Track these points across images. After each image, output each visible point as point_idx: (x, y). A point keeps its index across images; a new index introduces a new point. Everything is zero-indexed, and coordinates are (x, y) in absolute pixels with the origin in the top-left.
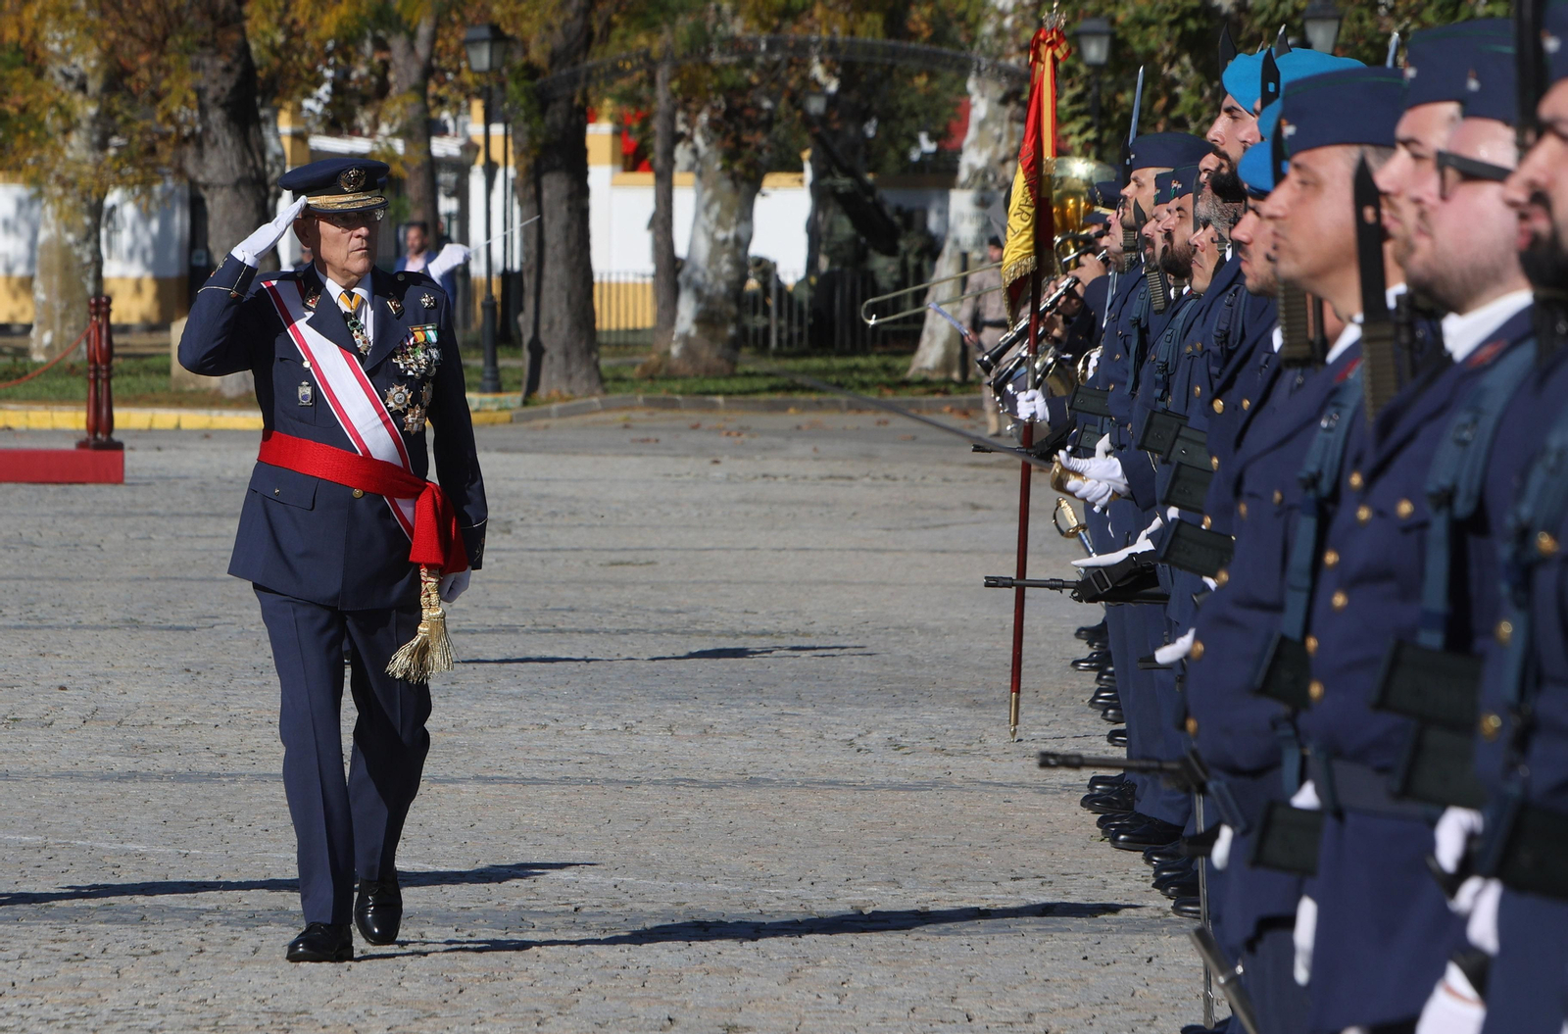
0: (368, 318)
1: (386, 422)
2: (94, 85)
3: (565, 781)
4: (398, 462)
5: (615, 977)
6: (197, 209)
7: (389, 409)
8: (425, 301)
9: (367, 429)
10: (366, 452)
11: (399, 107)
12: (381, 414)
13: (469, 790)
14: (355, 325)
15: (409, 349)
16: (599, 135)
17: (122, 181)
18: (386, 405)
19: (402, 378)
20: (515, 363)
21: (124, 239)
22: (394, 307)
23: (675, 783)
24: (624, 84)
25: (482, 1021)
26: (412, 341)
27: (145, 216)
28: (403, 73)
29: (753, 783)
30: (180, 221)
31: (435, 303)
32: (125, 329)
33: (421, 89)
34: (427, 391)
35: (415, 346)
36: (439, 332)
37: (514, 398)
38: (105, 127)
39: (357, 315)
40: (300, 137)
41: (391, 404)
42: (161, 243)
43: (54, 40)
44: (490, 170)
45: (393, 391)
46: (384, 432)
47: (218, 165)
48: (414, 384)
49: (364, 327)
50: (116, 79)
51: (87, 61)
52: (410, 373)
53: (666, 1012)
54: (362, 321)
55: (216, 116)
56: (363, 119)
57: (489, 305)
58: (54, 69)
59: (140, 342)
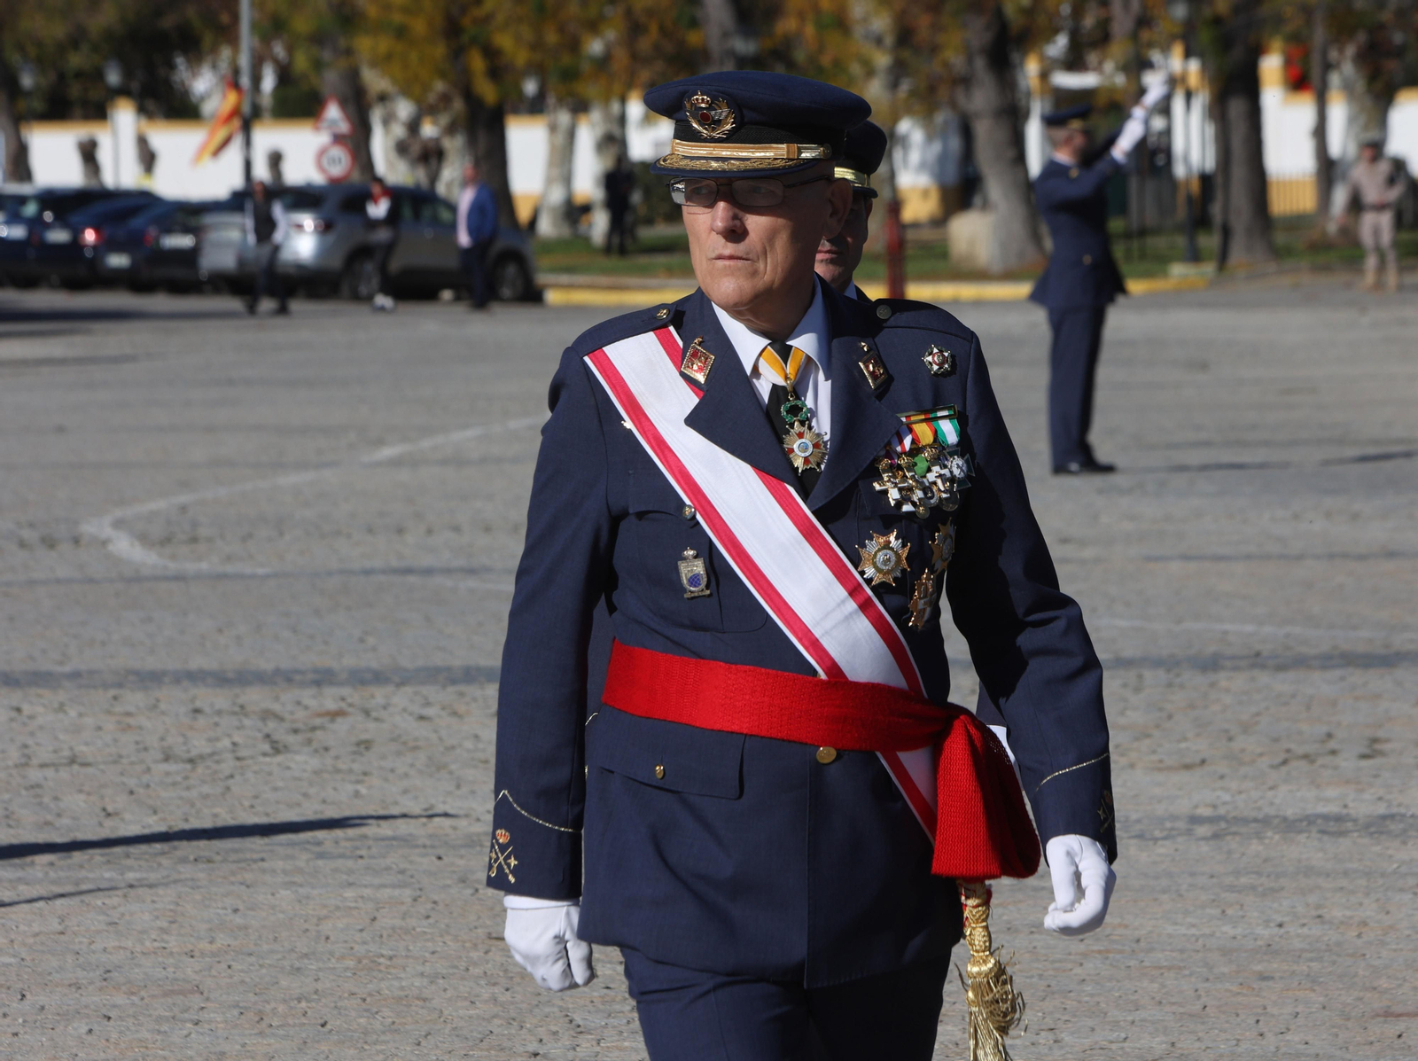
0: (821, 397)
1: (865, 606)
2: (889, 40)
3: (1249, 557)
4: (898, 681)
5: (1286, 704)
6: (967, 133)
7: (869, 581)
8: (933, 360)
9: (828, 624)
10: (833, 669)
11: (1119, 49)
12: (854, 591)
13: (1175, 567)
14: (795, 410)
15: (903, 461)
16: (1271, 66)
17: (909, 111)
18: (862, 573)
19: (890, 519)
20: (1210, 241)
21: (915, 156)
22: (872, 374)
23: (1331, 556)
24: (1289, 28)
25: (1185, 739)
26: (907, 442)
27: (930, 138)
28: (1121, 24)
29: (1391, 555)
30: (955, 143)
31: (953, 365)
32: (916, 225)
33: (1134, 37)
34: (941, 541)
35: (916, 450)
36: (961, 419)
37: (1209, 268)
38: (899, 71)
39: (798, 390)
40: (1044, 76)
41: (870, 572)
42: (942, 159)
43: (857, 10)
44: (1189, 96)
45: (872, 546)
46: (863, 625)
47: (982, 99)
48: (915, 529)
49: (814, 413)
50: (904, 36)
51: (882, 23)
52: (907, 508)
53: (1324, 729)
54: (809, 402)
55: (980, 63)
56: (1092, 58)
57: (1190, 199)
58: (858, 31)
59: (927, 235)
